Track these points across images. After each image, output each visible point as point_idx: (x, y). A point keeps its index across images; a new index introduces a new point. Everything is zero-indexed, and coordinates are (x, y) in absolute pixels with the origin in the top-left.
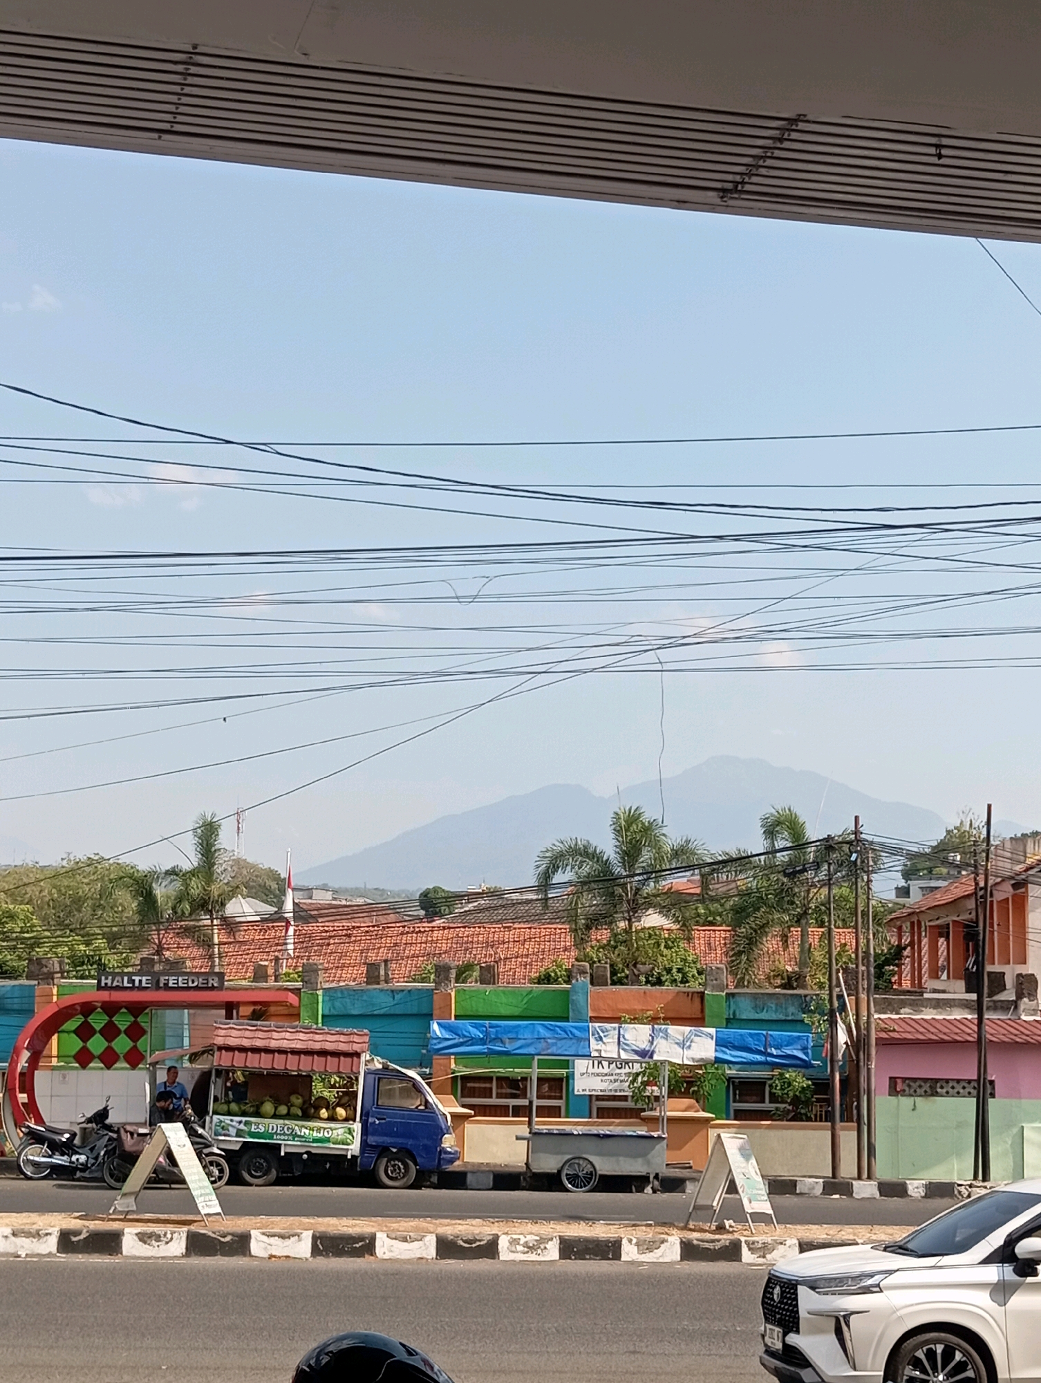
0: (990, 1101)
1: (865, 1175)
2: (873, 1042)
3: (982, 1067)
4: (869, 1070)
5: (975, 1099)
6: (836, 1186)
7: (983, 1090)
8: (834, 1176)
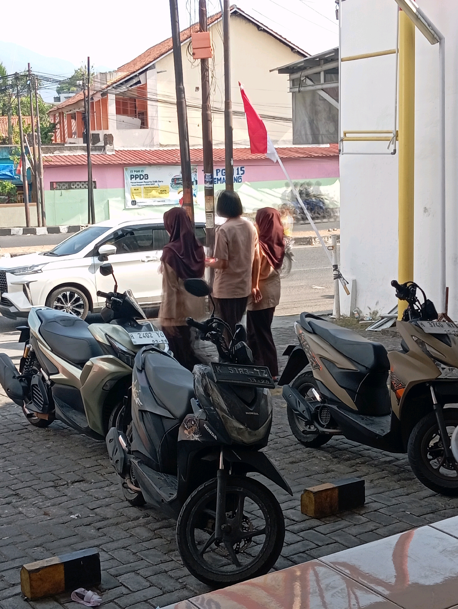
0: (94, 190)
1: (41, 225)
2: (42, 167)
3: (90, 176)
4: (40, 179)
5: (87, 190)
6: (28, 230)
7: (91, 185)
8: (27, 226)
